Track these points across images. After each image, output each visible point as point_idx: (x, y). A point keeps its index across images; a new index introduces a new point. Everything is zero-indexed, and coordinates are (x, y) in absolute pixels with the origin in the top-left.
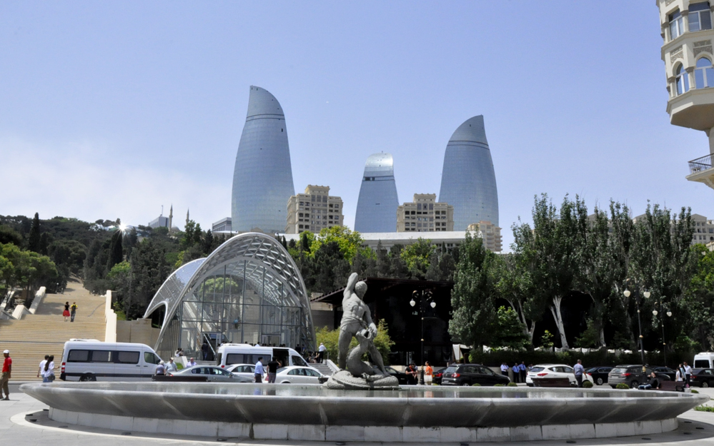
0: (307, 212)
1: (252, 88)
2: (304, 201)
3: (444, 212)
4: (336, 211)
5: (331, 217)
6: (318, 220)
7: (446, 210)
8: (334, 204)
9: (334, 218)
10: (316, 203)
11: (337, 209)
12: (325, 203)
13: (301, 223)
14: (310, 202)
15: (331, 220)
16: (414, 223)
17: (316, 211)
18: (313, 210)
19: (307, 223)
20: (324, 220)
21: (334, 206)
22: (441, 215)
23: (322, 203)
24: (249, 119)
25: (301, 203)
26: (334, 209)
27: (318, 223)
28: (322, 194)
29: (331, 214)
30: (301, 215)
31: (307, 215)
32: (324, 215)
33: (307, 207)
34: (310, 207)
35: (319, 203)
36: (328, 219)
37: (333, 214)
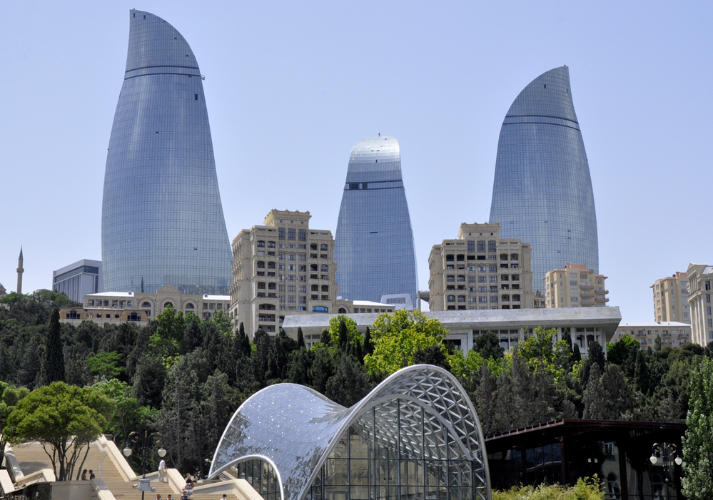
0: (272, 259)
1: (134, 14)
2: (267, 240)
3: (515, 256)
4: (323, 256)
5: (314, 267)
6: (292, 273)
7: (520, 253)
8: (319, 243)
9: (319, 268)
10: (287, 241)
11: (324, 253)
12: (303, 243)
13: (262, 279)
14: (277, 240)
15: (315, 273)
16: (462, 276)
17: (288, 257)
18: (282, 254)
19: (272, 280)
20: (302, 273)
21: (319, 248)
22: (509, 262)
23: (297, 242)
24: (132, 74)
25: (261, 244)
26: (319, 252)
27: (291, 278)
28: (297, 226)
29: (314, 261)
30: (261, 264)
31: (272, 264)
32: (302, 263)
33: (272, 250)
34: (276, 250)
35: (292, 242)
36: (309, 272)
37: (319, 262)
